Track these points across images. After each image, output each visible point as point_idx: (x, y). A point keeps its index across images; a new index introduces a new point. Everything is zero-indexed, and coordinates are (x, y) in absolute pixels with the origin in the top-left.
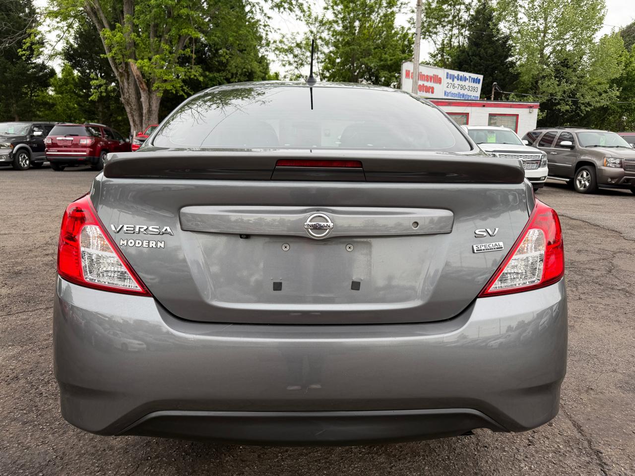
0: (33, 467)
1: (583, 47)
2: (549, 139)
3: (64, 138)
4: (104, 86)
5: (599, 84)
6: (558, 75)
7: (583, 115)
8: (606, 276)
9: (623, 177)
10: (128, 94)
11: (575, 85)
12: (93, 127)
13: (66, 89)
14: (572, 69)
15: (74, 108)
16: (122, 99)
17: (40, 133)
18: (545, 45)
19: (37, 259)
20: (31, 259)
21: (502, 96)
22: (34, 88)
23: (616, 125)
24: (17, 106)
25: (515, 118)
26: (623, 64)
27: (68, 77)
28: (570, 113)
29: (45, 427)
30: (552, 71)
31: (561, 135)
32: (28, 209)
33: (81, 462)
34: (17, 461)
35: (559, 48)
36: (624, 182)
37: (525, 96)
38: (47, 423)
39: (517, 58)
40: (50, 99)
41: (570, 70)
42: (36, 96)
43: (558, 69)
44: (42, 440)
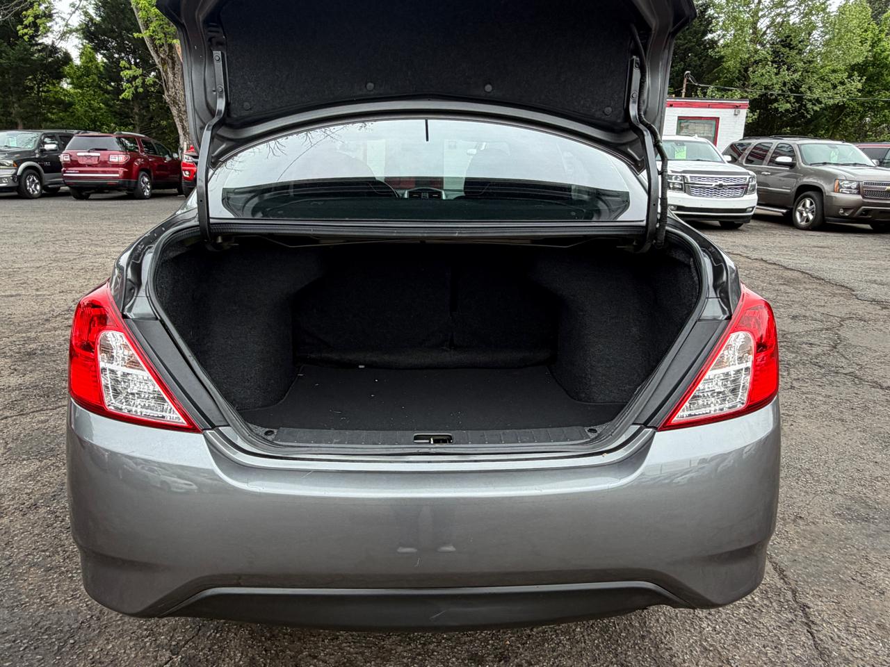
0: (61, 631)
1: (813, 18)
2: (761, 152)
3: (87, 154)
4: (140, 78)
5: (834, 71)
6: (776, 59)
7: (809, 116)
8: (829, 354)
9: (860, 207)
10: (173, 90)
11: (800, 73)
12: (127, 138)
13: (87, 82)
14: (797, 51)
15: (100, 108)
16: (165, 96)
17: (53, 147)
18: (760, 15)
19: (57, 333)
20: (49, 333)
21: (697, 90)
22: (42, 80)
23: (855, 131)
24: (19, 106)
25: (714, 122)
26: (869, 43)
27: (90, 65)
28: (791, 113)
29: (75, 575)
30: (768, 53)
31: (777, 147)
32: (43, 258)
33: (123, 623)
34: (39, 622)
35: (779, 20)
36: (861, 214)
37: (729, 90)
38: (78, 569)
39: (719, 35)
40: (65, 95)
41: (794, 53)
42: (45, 92)
43: (777, 50)
44: (72, 593)
